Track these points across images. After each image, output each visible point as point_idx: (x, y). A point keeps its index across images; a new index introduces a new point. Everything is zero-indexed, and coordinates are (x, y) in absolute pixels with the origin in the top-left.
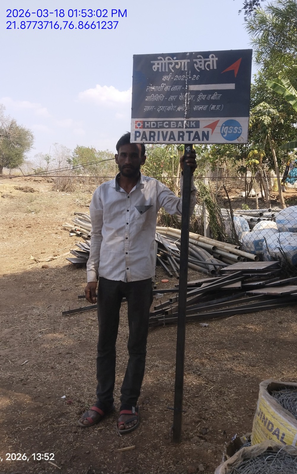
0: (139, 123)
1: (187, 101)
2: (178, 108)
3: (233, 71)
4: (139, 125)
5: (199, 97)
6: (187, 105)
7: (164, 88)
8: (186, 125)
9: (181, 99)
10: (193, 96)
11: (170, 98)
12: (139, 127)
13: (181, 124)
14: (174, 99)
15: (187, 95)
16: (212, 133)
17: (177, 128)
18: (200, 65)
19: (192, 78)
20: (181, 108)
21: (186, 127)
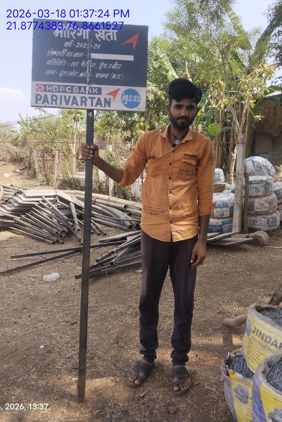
0: (40, 86)
1: (89, 68)
2: (81, 74)
3: (131, 44)
4: (40, 88)
5: (100, 65)
6: (89, 72)
7: (66, 53)
8: (88, 91)
9: (83, 66)
10: (95, 64)
11: (72, 64)
12: (40, 90)
13: (83, 89)
14: (77, 65)
15: (89, 62)
16: (114, 100)
17: (79, 93)
18: (101, 34)
19: (93, 47)
20: (84, 74)
21: (89, 93)
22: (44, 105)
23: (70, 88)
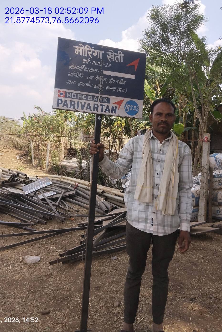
1: (102, 82)
2: (94, 86)
3: (134, 66)
4: (61, 94)
5: (110, 80)
6: (101, 84)
7: (84, 68)
8: (100, 100)
9: (97, 80)
10: (106, 79)
11: (88, 77)
12: (61, 96)
13: (96, 98)
14: (92, 78)
15: (102, 77)
16: (119, 108)
17: (93, 101)
18: (111, 57)
19: (105, 65)
20: (97, 86)
21: (100, 102)
22: (63, 108)
23: (86, 96)
